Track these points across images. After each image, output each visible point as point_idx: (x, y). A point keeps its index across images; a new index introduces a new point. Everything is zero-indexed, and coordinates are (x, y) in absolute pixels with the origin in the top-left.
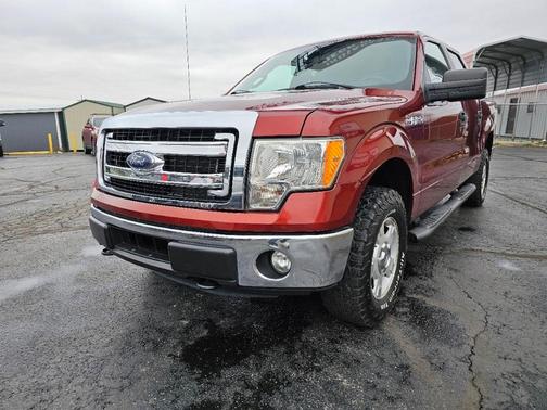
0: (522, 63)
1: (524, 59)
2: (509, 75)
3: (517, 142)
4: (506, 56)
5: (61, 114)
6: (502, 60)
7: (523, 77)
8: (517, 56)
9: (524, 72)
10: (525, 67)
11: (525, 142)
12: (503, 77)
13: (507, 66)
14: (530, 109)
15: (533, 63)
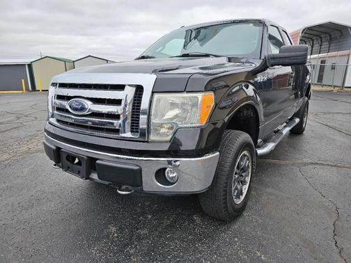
0: (329, 38)
1: (330, 36)
2: (321, 45)
3: (325, 88)
4: (319, 33)
5: (30, 66)
6: (317, 36)
7: (329, 47)
8: (326, 33)
9: (330, 44)
10: (331, 40)
11: (330, 89)
12: (316, 47)
13: (319, 40)
14: (333, 68)
15: (336, 38)
